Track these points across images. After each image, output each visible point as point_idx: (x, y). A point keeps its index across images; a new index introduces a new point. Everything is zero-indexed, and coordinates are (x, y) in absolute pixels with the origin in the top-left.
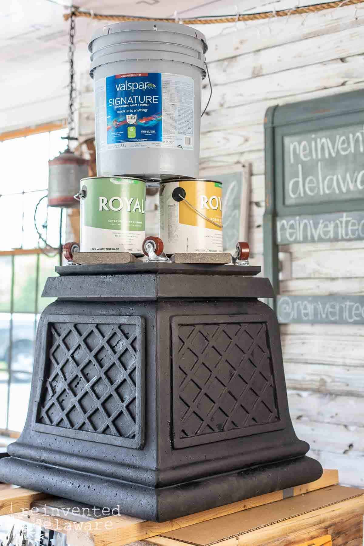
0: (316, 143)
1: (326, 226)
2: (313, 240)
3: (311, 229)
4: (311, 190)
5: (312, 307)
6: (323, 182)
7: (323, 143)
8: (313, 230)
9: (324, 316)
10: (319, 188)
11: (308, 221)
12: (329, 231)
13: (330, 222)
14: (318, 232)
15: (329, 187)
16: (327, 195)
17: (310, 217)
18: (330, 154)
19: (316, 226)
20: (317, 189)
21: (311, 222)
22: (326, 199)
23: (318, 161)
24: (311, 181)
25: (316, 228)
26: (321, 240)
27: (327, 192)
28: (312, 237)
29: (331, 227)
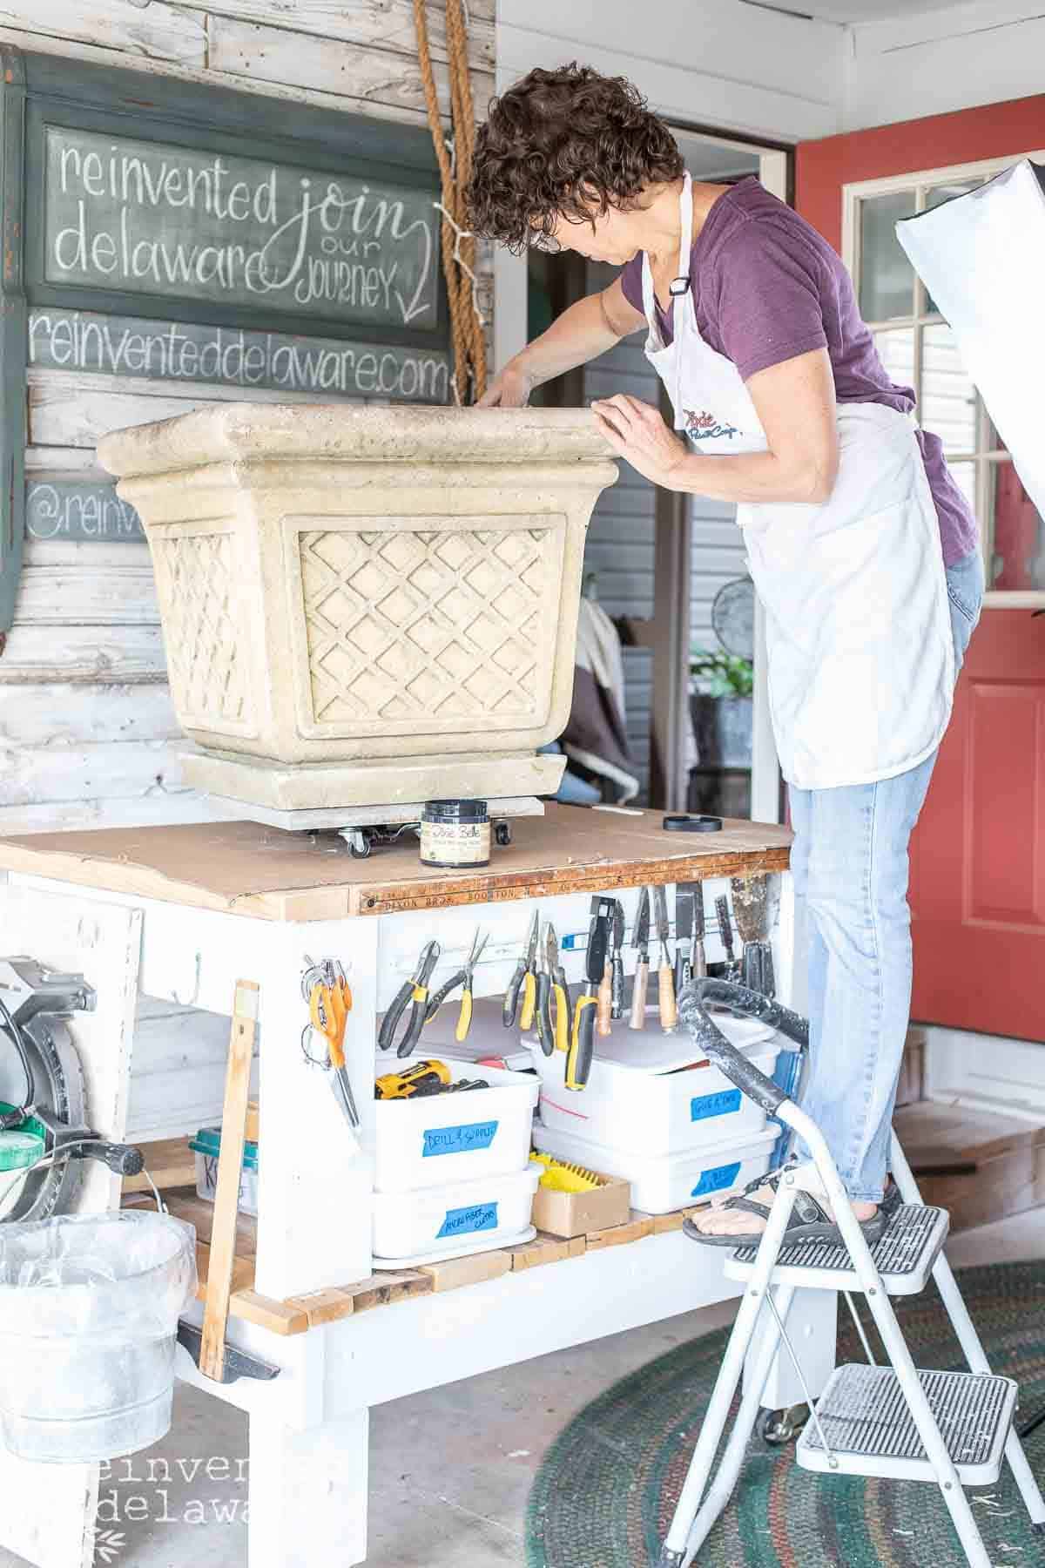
0: (118, 165)
1: (136, 344)
2: (108, 369)
3: (105, 345)
4: (106, 262)
5: (106, 506)
6: (131, 252)
7: (134, 169)
8: (110, 349)
9: (129, 528)
10: (121, 263)
11: (97, 325)
12: (143, 356)
13: (145, 337)
14: (119, 355)
15: (143, 264)
16: (138, 279)
17: (104, 319)
18: (146, 197)
19: (115, 338)
20: (116, 263)
21: (106, 329)
22: (135, 287)
23: (121, 205)
24: (104, 243)
25: (116, 345)
26: (124, 371)
27: (137, 273)
28: (107, 361)
29: (146, 348)
